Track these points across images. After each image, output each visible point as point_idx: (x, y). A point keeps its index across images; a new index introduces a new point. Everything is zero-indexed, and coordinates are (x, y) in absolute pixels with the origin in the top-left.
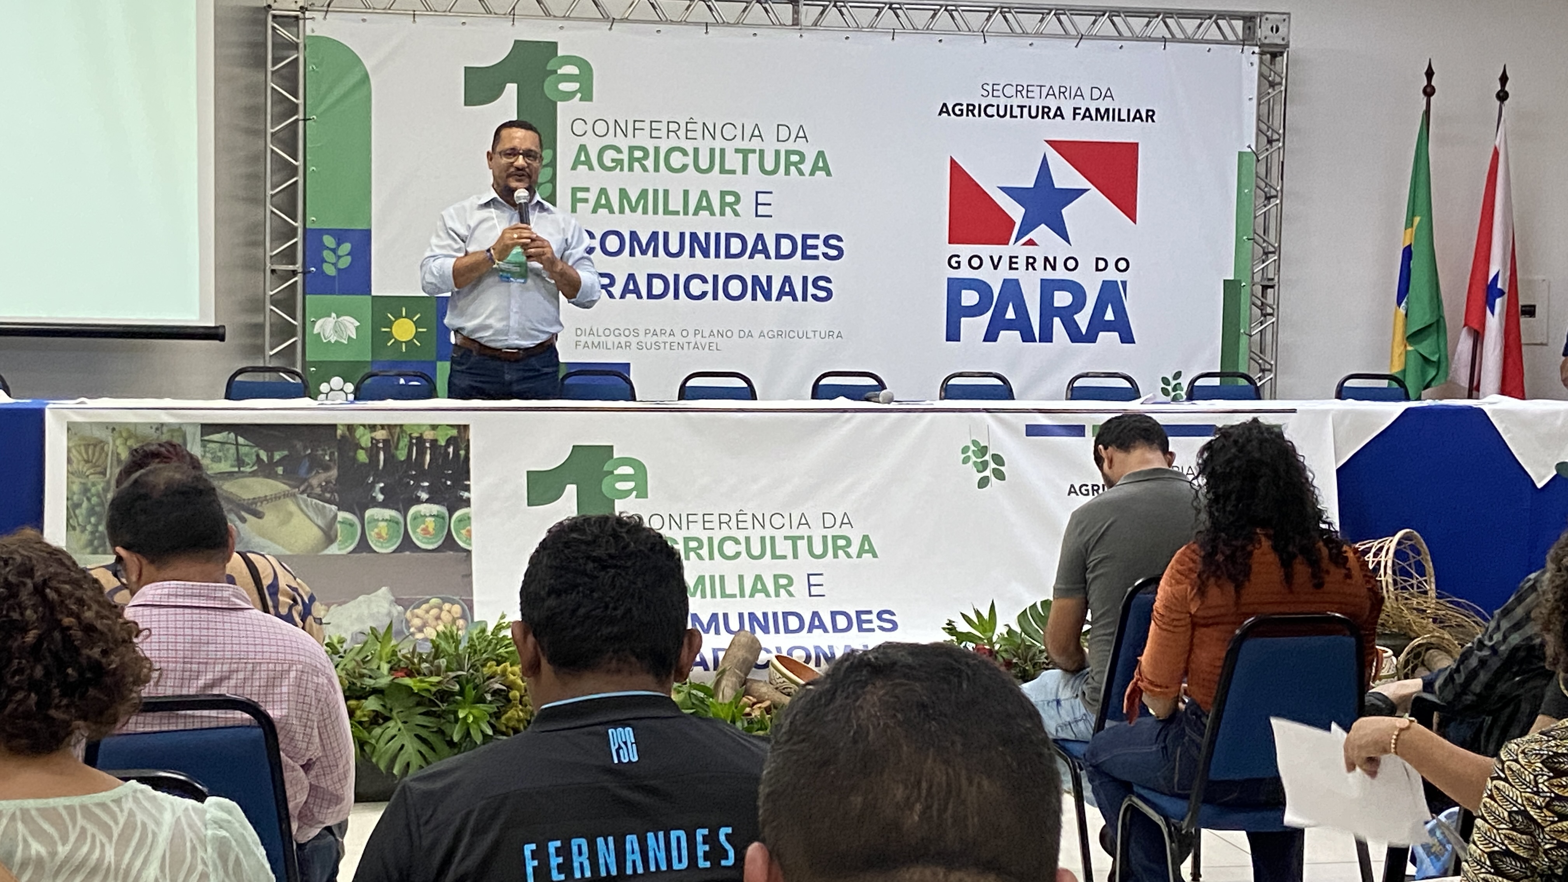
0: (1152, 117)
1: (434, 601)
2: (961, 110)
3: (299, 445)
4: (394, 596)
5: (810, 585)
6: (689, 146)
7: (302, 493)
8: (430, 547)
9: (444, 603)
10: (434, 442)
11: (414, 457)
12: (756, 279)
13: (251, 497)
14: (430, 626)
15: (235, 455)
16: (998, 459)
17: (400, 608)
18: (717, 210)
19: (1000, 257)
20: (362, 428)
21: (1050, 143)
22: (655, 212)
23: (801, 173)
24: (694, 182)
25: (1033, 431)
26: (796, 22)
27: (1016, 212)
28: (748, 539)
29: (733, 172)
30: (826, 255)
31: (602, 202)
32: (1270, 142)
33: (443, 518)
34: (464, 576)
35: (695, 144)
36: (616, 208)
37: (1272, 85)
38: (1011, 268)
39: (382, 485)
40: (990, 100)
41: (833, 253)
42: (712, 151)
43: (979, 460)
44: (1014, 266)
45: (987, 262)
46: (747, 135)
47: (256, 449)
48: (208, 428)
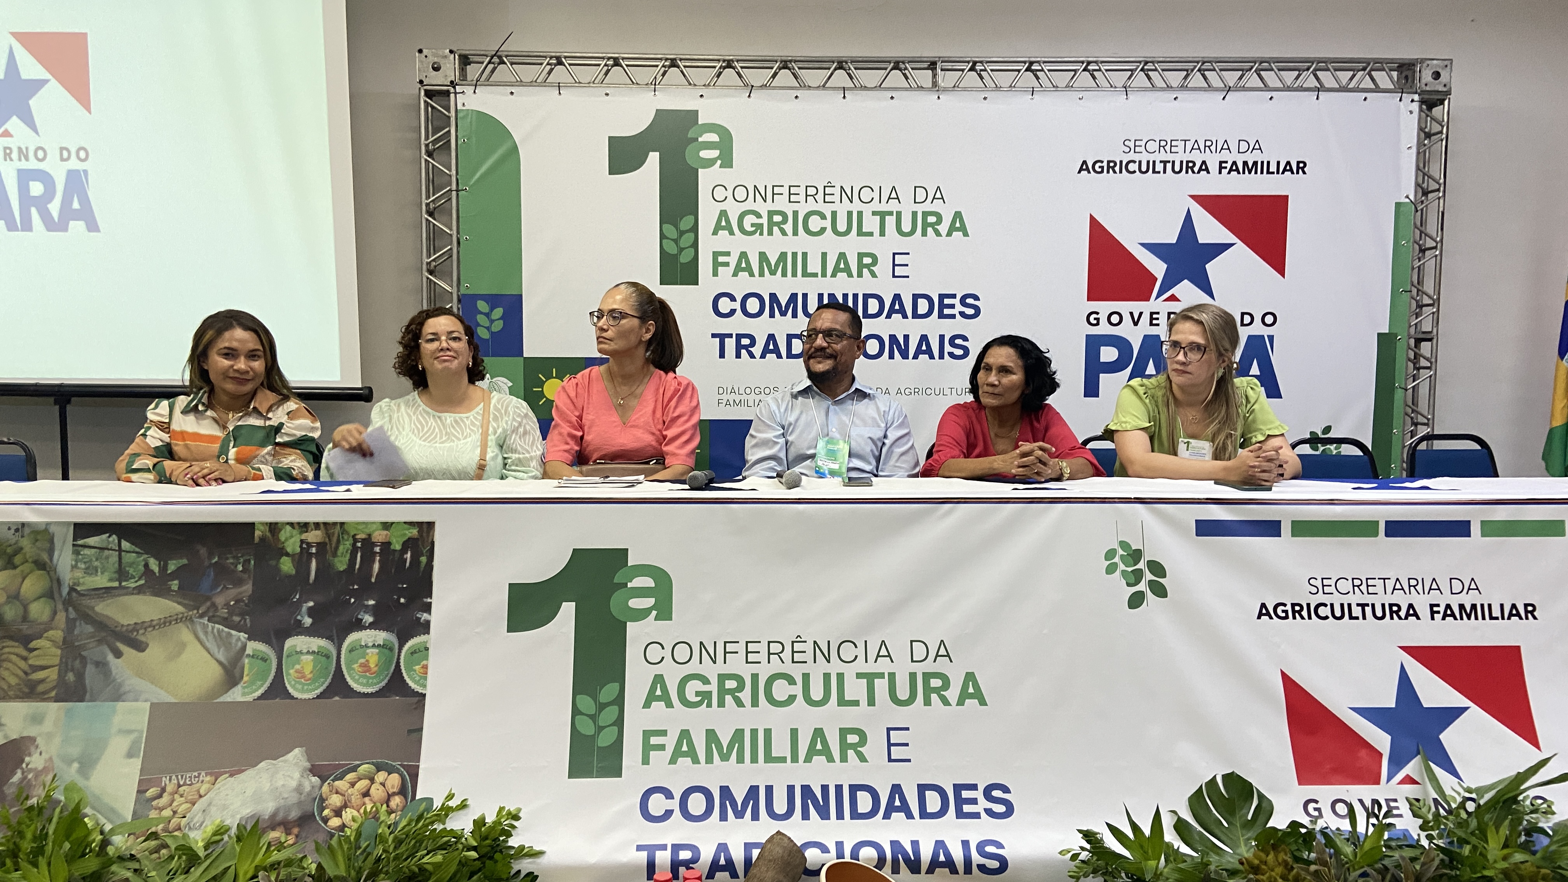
0: (1303, 169)
1: (364, 768)
2: (1102, 167)
3: (203, 551)
4: (309, 760)
5: (890, 745)
6: (827, 210)
7: (202, 616)
8: (370, 690)
9: (378, 771)
10: (386, 545)
11: (357, 566)
12: (893, 338)
13: (132, 622)
14: (353, 808)
15: (117, 565)
16: (1157, 568)
17: (315, 780)
18: (855, 272)
19: (1141, 314)
20: (288, 528)
21: (1193, 197)
22: (794, 274)
23: (938, 234)
24: (832, 245)
25: (1205, 528)
26: (935, 84)
27: (1157, 268)
28: (806, 677)
29: (871, 234)
30: (962, 314)
31: (743, 266)
32: (1426, 193)
33: (391, 649)
34: (410, 732)
35: (832, 207)
36: (756, 271)
37: (1428, 135)
38: (1151, 324)
39: (311, 604)
40: (1132, 156)
41: (971, 311)
42: (850, 213)
43: (1130, 569)
44: (1154, 322)
45: (1127, 318)
46: (884, 198)
47: (146, 556)
48: (83, 530)
